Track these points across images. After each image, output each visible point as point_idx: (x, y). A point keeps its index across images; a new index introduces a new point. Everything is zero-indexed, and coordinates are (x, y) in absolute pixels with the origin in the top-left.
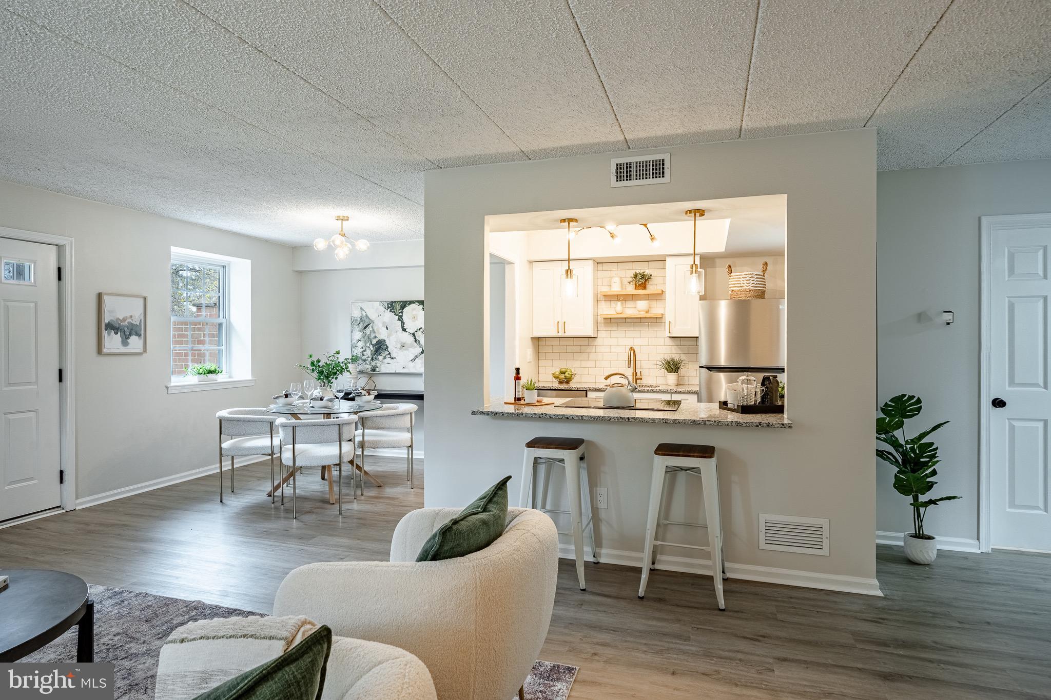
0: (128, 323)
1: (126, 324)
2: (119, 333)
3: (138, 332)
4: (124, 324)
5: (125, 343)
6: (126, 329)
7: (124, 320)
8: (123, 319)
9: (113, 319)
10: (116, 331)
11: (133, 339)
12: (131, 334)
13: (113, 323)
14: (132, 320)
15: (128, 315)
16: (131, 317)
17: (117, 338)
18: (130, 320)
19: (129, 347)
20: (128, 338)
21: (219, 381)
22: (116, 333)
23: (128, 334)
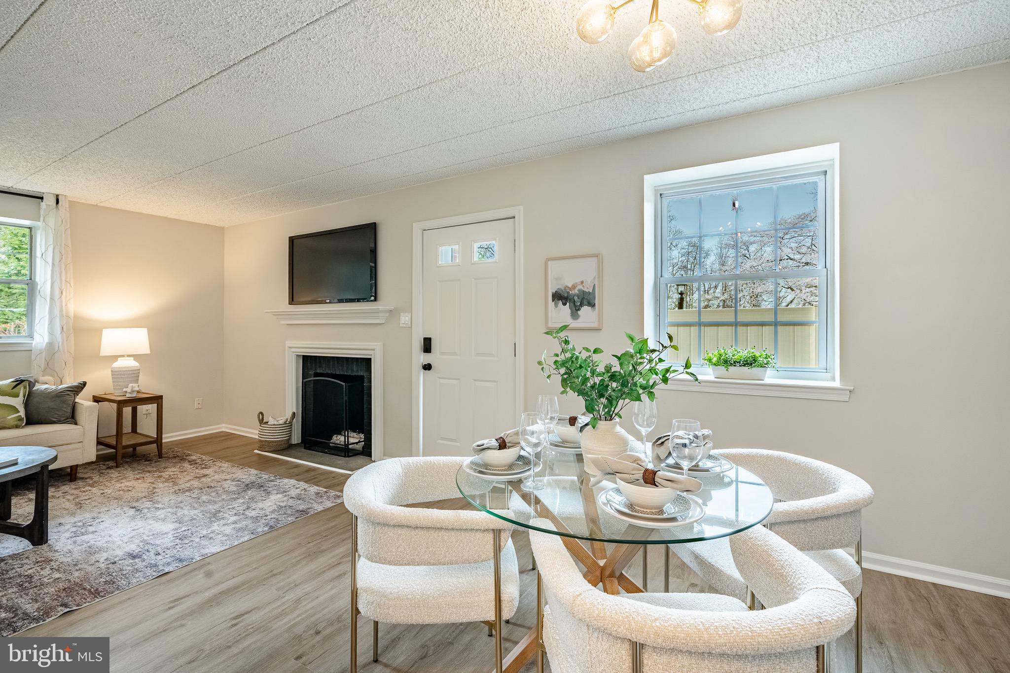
0: (579, 290)
1: (576, 292)
2: (568, 304)
3: (591, 302)
4: (573, 292)
5: (575, 315)
6: (576, 298)
7: (574, 287)
8: (573, 285)
9: (560, 287)
10: (564, 301)
11: (585, 310)
12: (582, 305)
13: (561, 292)
14: (583, 286)
15: (579, 280)
16: (582, 282)
17: (566, 310)
18: (580, 287)
19: (580, 320)
20: (579, 310)
21: (767, 381)
22: (564, 304)
23: (579, 304)
